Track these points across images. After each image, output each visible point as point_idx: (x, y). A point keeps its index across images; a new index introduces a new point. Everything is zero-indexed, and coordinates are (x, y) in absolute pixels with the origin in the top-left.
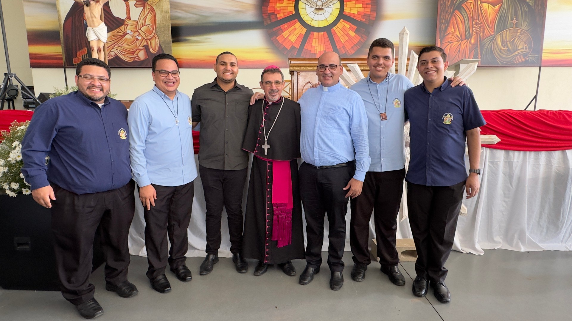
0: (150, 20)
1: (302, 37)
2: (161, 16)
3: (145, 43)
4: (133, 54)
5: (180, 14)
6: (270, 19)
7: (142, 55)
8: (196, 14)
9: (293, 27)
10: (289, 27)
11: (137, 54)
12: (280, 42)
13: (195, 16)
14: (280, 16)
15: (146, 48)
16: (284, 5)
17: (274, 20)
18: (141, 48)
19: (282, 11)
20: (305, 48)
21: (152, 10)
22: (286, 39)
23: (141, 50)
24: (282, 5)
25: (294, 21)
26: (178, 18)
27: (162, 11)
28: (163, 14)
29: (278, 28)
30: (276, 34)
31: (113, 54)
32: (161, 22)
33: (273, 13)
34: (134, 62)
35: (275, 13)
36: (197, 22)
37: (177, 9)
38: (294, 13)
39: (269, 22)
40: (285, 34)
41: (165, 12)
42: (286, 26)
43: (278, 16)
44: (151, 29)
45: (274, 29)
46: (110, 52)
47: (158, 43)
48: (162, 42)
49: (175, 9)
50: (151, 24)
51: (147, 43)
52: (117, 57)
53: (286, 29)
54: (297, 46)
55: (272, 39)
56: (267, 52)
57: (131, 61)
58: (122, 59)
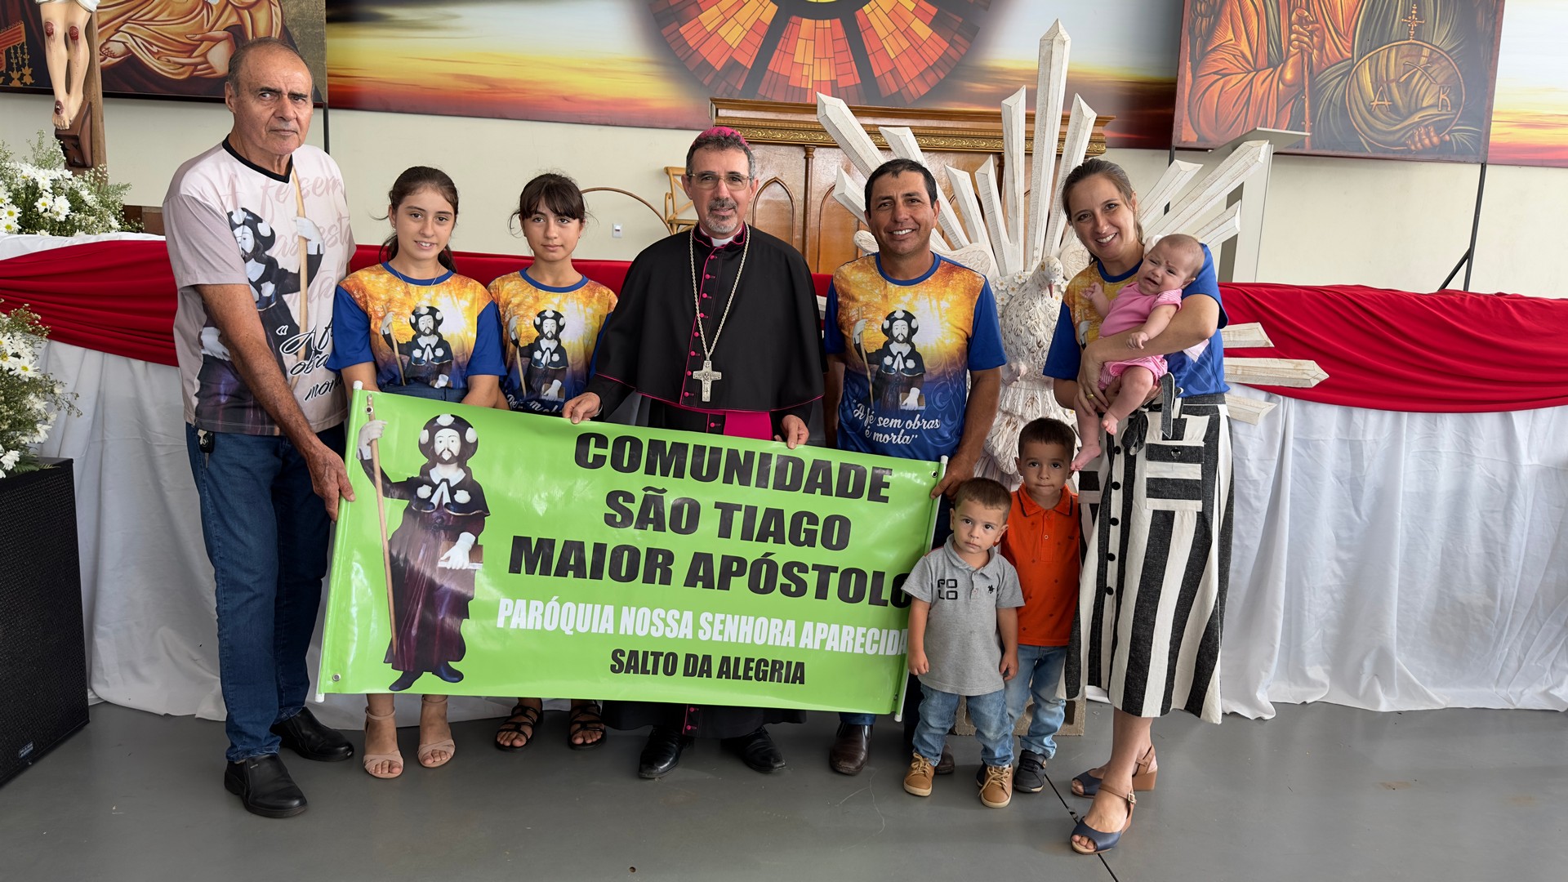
1: (763, 31)
3: (234, 20)
4: (189, 53)
7: (219, 59)
11: (204, 55)
12: (691, 43)
15: (237, 35)
18: (218, 33)
20: (771, 67)
22: (710, 35)
23: (217, 41)
30: (679, 16)
31: (117, 48)
34: (192, 79)
40: (709, 18)
46: (108, 40)
47: (277, 21)
48: (293, 20)
51: (240, 18)
52: (131, 62)
54: (747, 61)
55: (665, 32)
56: (646, 74)
57: (182, 77)
58: (147, 66)
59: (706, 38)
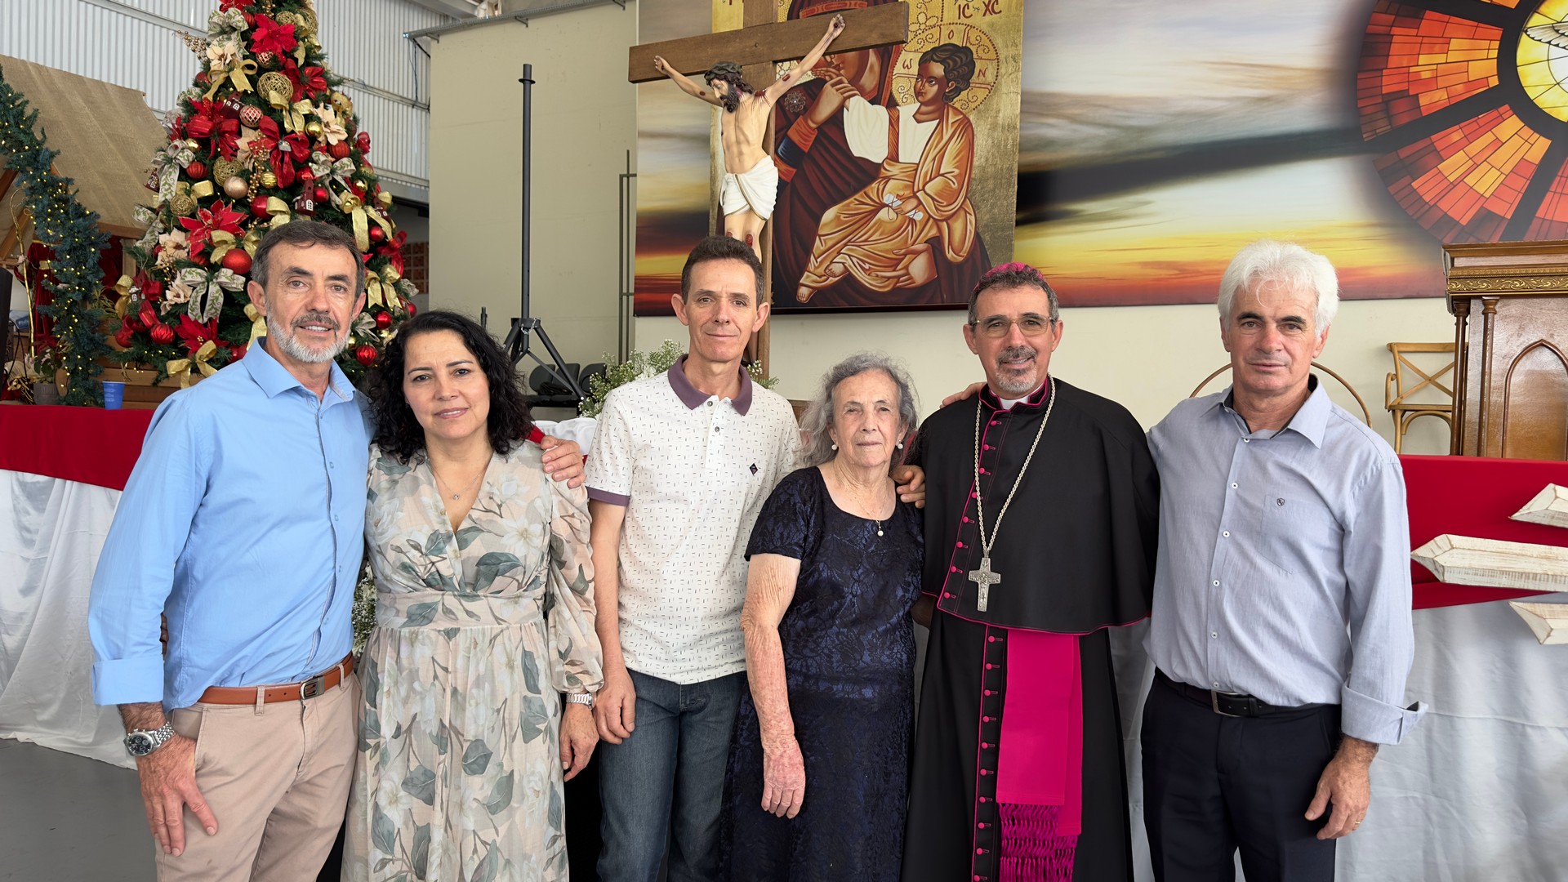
0: (955, 158)
1: (1530, 172)
2: (990, 142)
3: (934, 232)
4: (894, 267)
5: (1054, 129)
6: (1390, 117)
7: (919, 269)
8: (1107, 126)
9: (1488, 138)
10: (1469, 139)
11: (906, 267)
12: (1427, 198)
13: (1102, 132)
14: (1433, 100)
15: (935, 246)
16: (1453, 56)
17: (1405, 119)
18: (919, 247)
19: (1441, 82)
21: (966, 127)
22: (1454, 185)
23: (917, 253)
24: (1441, 58)
25: (1494, 114)
26: (1047, 144)
27: (994, 127)
28: (996, 135)
29: (1421, 144)
30: (1415, 169)
31: (837, 268)
32: (987, 160)
33: (1402, 95)
34: (895, 290)
35: (1411, 93)
36: (1109, 152)
37: (1047, 116)
38: (1494, 82)
39: (1382, 127)
40: (1452, 166)
41: (1003, 127)
42: (1456, 136)
43: (1424, 100)
44: (955, 186)
45: (1405, 152)
46: (832, 262)
47: (971, 228)
48: (986, 225)
49: (1041, 115)
50: (957, 171)
51: (940, 230)
52: (848, 279)
53: (1456, 148)
54: (1505, 210)
55: (1392, 189)
56: (1366, 239)
57: (886, 290)
58: (860, 282)
59: (1449, 188)
